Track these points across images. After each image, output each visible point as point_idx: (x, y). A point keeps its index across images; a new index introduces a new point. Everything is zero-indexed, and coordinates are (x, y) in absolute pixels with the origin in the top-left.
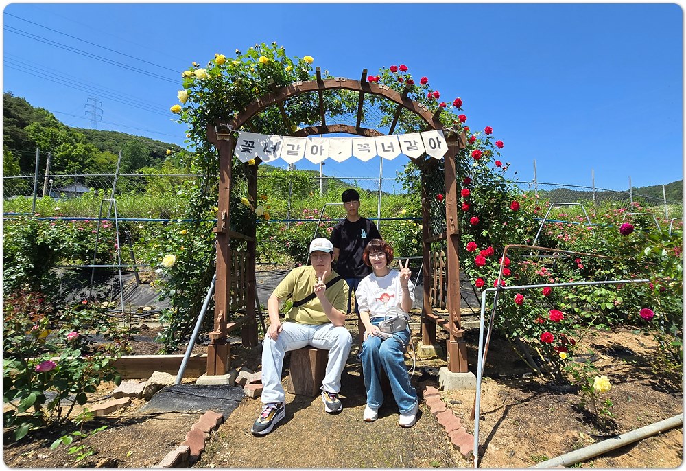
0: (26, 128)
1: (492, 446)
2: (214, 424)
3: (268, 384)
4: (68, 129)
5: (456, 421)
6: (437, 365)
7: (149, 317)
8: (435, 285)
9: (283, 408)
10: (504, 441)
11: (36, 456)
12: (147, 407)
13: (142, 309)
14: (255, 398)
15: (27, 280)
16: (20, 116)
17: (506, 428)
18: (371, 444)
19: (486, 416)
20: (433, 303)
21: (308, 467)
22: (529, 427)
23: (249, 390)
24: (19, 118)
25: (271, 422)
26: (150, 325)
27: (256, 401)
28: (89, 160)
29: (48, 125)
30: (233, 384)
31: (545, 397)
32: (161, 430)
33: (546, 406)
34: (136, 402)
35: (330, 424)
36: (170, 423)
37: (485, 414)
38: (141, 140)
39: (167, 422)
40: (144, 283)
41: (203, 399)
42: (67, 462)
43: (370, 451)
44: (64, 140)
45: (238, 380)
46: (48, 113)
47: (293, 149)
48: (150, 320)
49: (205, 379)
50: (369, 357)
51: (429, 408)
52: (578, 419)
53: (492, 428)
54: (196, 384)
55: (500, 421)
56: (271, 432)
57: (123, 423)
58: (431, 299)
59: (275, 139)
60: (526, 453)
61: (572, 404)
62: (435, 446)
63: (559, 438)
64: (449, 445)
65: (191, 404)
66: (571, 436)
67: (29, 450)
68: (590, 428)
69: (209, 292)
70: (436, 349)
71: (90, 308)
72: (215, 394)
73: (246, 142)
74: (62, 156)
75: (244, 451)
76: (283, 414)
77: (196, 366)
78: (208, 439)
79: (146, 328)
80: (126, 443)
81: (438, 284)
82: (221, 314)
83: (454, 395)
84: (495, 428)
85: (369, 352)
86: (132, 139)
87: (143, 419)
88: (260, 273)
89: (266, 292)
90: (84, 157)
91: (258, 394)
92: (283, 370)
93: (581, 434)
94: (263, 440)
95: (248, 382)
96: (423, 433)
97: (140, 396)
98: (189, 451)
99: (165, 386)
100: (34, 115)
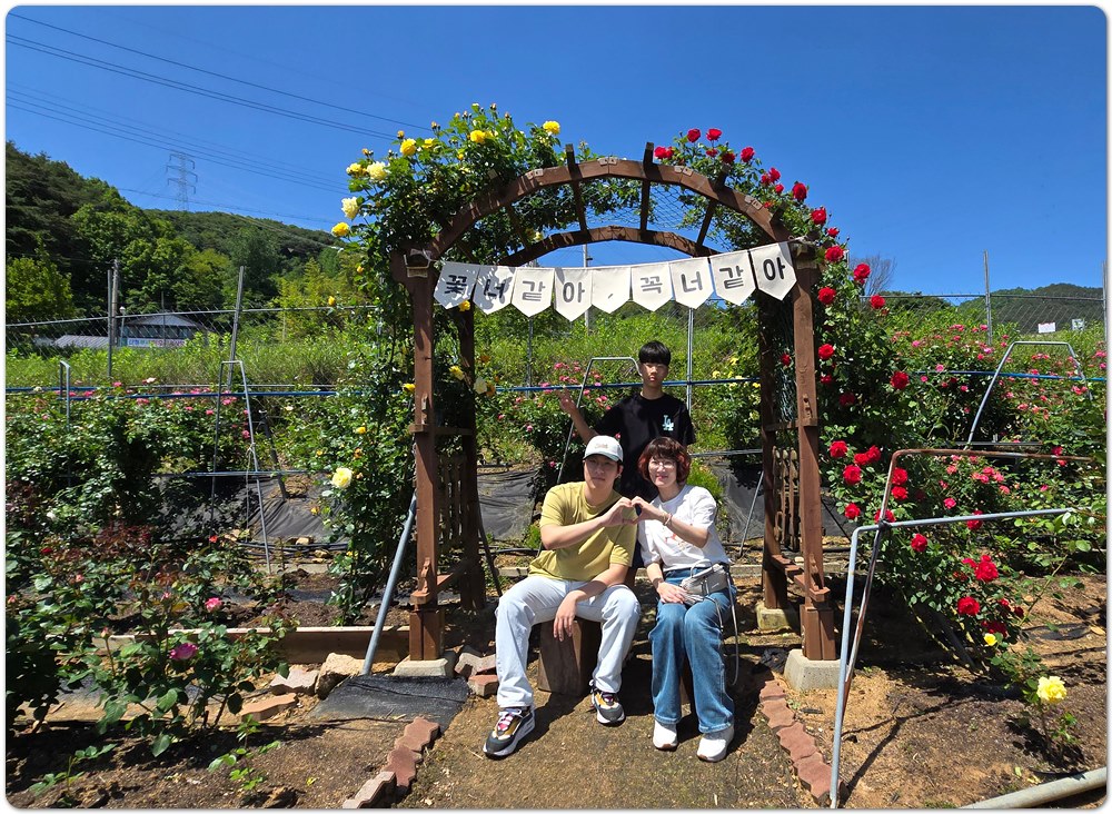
0: (75, 216)
1: (863, 784)
2: (428, 739)
3: (508, 678)
4: (140, 213)
5: (808, 743)
6: (787, 644)
7: (307, 555)
8: (784, 507)
9: (531, 716)
10: (883, 777)
11: (183, 780)
12: (324, 710)
13: (293, 541)
14: (486, 697)
15: (117, 499)
16: (63, 194)
17: (892, 756)
18: (670, 775)
19: (859, 736)
20: (780, 538)
21: (571, 808)
22: (930, 755)
23: (477, 684)
24: (61, 199)
25: (512, 738)
26: (311, 569)
27: (488, 703)
28: (182, 267)
29: (107, 208)
30: (451, 674)
31: (967, 704)
32: (350, 746)
33: (964, 721)
34: (305, 700)
35: (605, 741)
36: (361, 736)
37: (859, 731)
38: (264, 225)
39: (355, 733)
40: (294, 496)
41: (408, 698)
42: (227, 790)
43: (668, 786)
44: (136, 235)
45: (459, 668)
46: (107, 186)
47: (532, 289)
48: (308, 560)
49: (407, 666)
50: (666, 635)
51: (767, 719)
52: (1017, 744)
53: (867, 756)
54: (394, 674)
55: (883, 743)
56: (514, 752)
57: (293, 733)
58: (777, 529)
59: (502, 272)
60: (919, 797)
61: (1010, 718)
62: (773, 781)
63: (978, 774)
64: (795, 781)
65: (390, 706)
66: (999, 771)
67: (173, 773)
68: (1033, 761)
69: (407, 525)
70: (787, 615)
71: (223, 549)
72: (425, 691)
73: (454, 278)
74: (136, 262)
75: (474, 782)
76: (531, 725)
77: (394, 645)
78: (420, 762)
79: (304, 574)
80: (302, 765)
81: (788, 505)
82: (427, 564)
83: (811, 698)
84: (873, 756)
85: (669, 626)
86: (249, 226)
87: (320, 730)
88: (484, 477)
89: (496, 510)
90: (173, 262)
91: (491, 690)
92: (530, 651)
93: (1018, 770)
94: (501, 765)
95: (474, 672)
96: (754, 759)
97: (310, 691)
98: (394, 779)
99: (346, 676)
100: (84, 192)
